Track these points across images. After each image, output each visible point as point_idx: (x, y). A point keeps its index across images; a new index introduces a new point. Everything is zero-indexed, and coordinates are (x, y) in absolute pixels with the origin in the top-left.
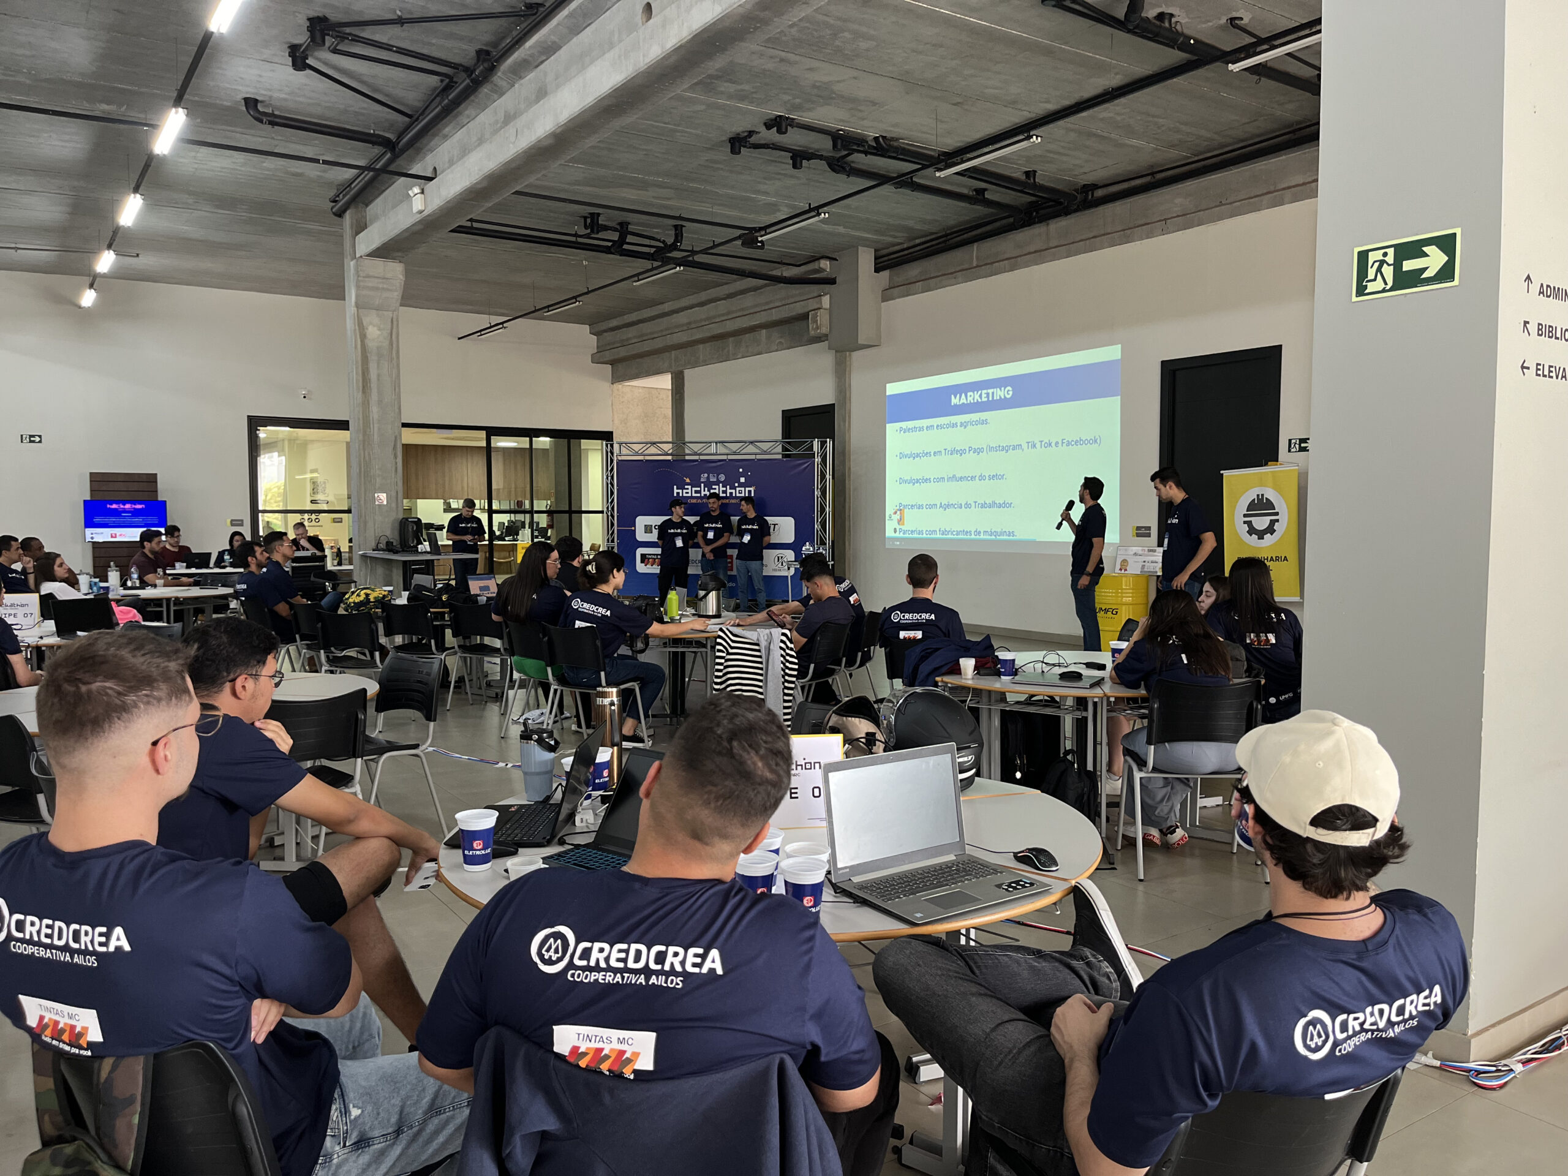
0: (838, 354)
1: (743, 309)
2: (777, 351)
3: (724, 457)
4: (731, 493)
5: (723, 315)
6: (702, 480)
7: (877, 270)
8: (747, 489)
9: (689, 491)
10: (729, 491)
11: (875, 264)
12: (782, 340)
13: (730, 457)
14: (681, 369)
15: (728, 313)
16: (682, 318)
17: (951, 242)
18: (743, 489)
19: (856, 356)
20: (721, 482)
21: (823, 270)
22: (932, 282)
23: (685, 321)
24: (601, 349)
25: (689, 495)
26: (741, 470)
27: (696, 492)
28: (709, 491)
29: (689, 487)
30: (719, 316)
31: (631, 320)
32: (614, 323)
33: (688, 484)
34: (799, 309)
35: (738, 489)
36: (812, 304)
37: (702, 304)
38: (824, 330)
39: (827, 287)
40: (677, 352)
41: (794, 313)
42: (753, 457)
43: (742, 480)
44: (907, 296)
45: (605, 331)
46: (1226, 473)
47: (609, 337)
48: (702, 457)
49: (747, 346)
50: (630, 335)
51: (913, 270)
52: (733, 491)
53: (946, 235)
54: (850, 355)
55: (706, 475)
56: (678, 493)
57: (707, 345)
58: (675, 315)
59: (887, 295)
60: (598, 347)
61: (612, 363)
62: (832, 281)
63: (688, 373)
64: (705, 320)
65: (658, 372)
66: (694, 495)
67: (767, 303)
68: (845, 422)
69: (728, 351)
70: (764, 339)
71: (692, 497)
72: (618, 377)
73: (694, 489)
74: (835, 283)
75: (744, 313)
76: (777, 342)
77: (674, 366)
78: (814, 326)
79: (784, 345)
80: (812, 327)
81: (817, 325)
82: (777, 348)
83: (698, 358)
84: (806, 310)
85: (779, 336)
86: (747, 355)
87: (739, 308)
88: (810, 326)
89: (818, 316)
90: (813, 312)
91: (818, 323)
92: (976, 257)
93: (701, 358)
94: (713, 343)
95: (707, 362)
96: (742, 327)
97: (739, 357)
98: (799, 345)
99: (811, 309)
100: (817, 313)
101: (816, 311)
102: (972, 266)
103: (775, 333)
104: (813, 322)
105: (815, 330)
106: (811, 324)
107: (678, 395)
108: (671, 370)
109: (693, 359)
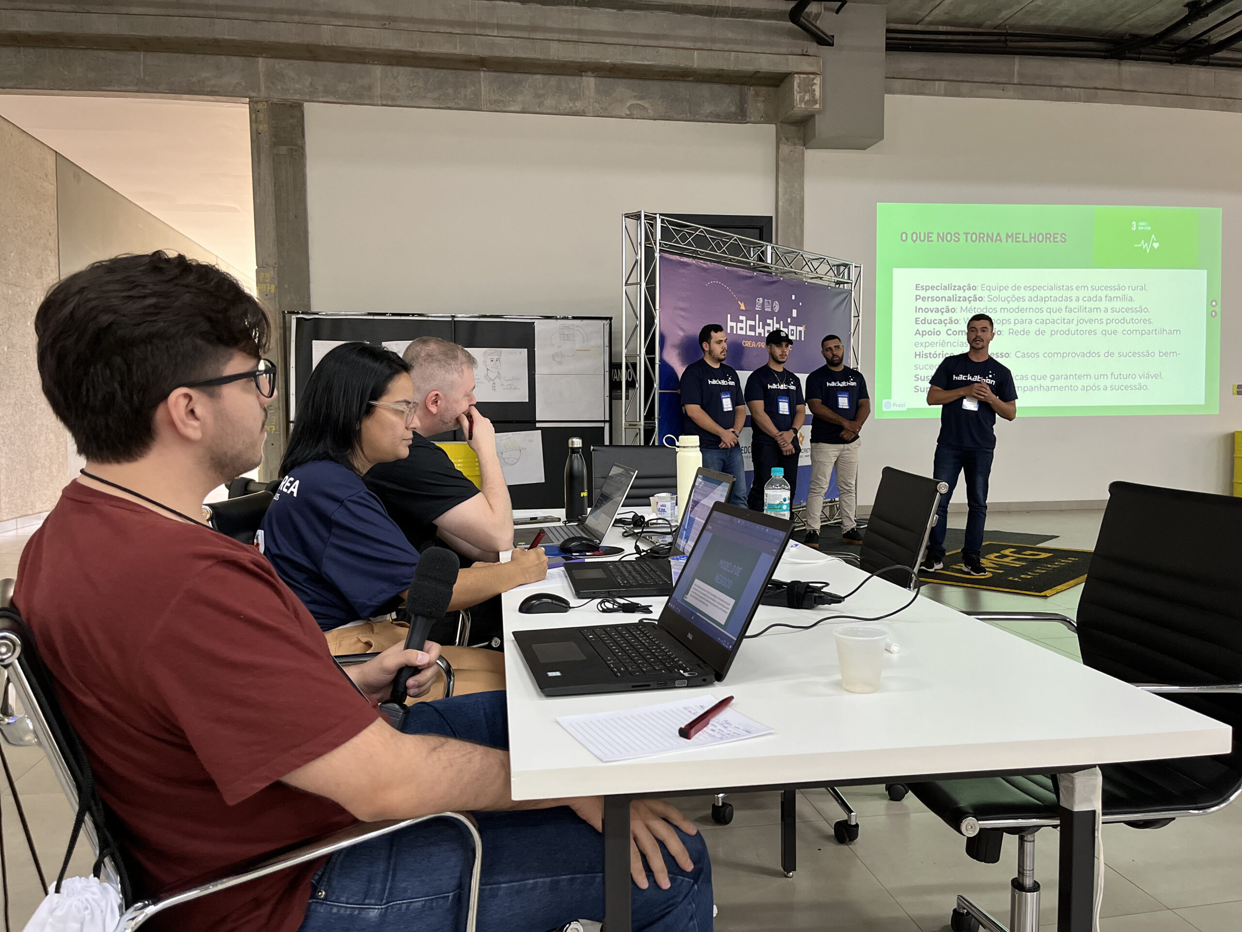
0: (787, 148)
2: (628, 117)
12: (646, 104)
14: (294, 97)
20: (776, 314)
25: (744, 332)
28: (763, 328)
29: (744, 319)
36: (798, 64)
39: (816, 47)
44: (919, 94)
55: (761, 300)
62: (827, 41)
66: (747, 333)
69: (477, 95)
73: (748, 323)
74: (832, 45)
75: (585, 39)
76: (628, 104)
77: (267, 87)
78: (807, 98)
79: (649, 111)
80: (802, 100)
81: (814, 96)
82: (628, 113)
83: (370, 88)
84: (783, 69)
85: (635, 94)
86: (538, 110)
87: (569, 26)
88: (797, 97)
89: (815, 84)
90: (805, 76)
91: (815, 95)
92: (1018, 73)
93: (377, 91)
94: (420, 70)
95: (398, 103)
96: (601, 61)
97: (512, 109)
98: (689, 118)
99: (795, 70)
100: (813, 79)
101: (812, 76)
102: (1012, 82)
103: (622, 88)
104: (806, 92)
105: (806, 103)
106: (799, 92)
107: (283, 150)
108: (253, 94)
109: (342, 87)
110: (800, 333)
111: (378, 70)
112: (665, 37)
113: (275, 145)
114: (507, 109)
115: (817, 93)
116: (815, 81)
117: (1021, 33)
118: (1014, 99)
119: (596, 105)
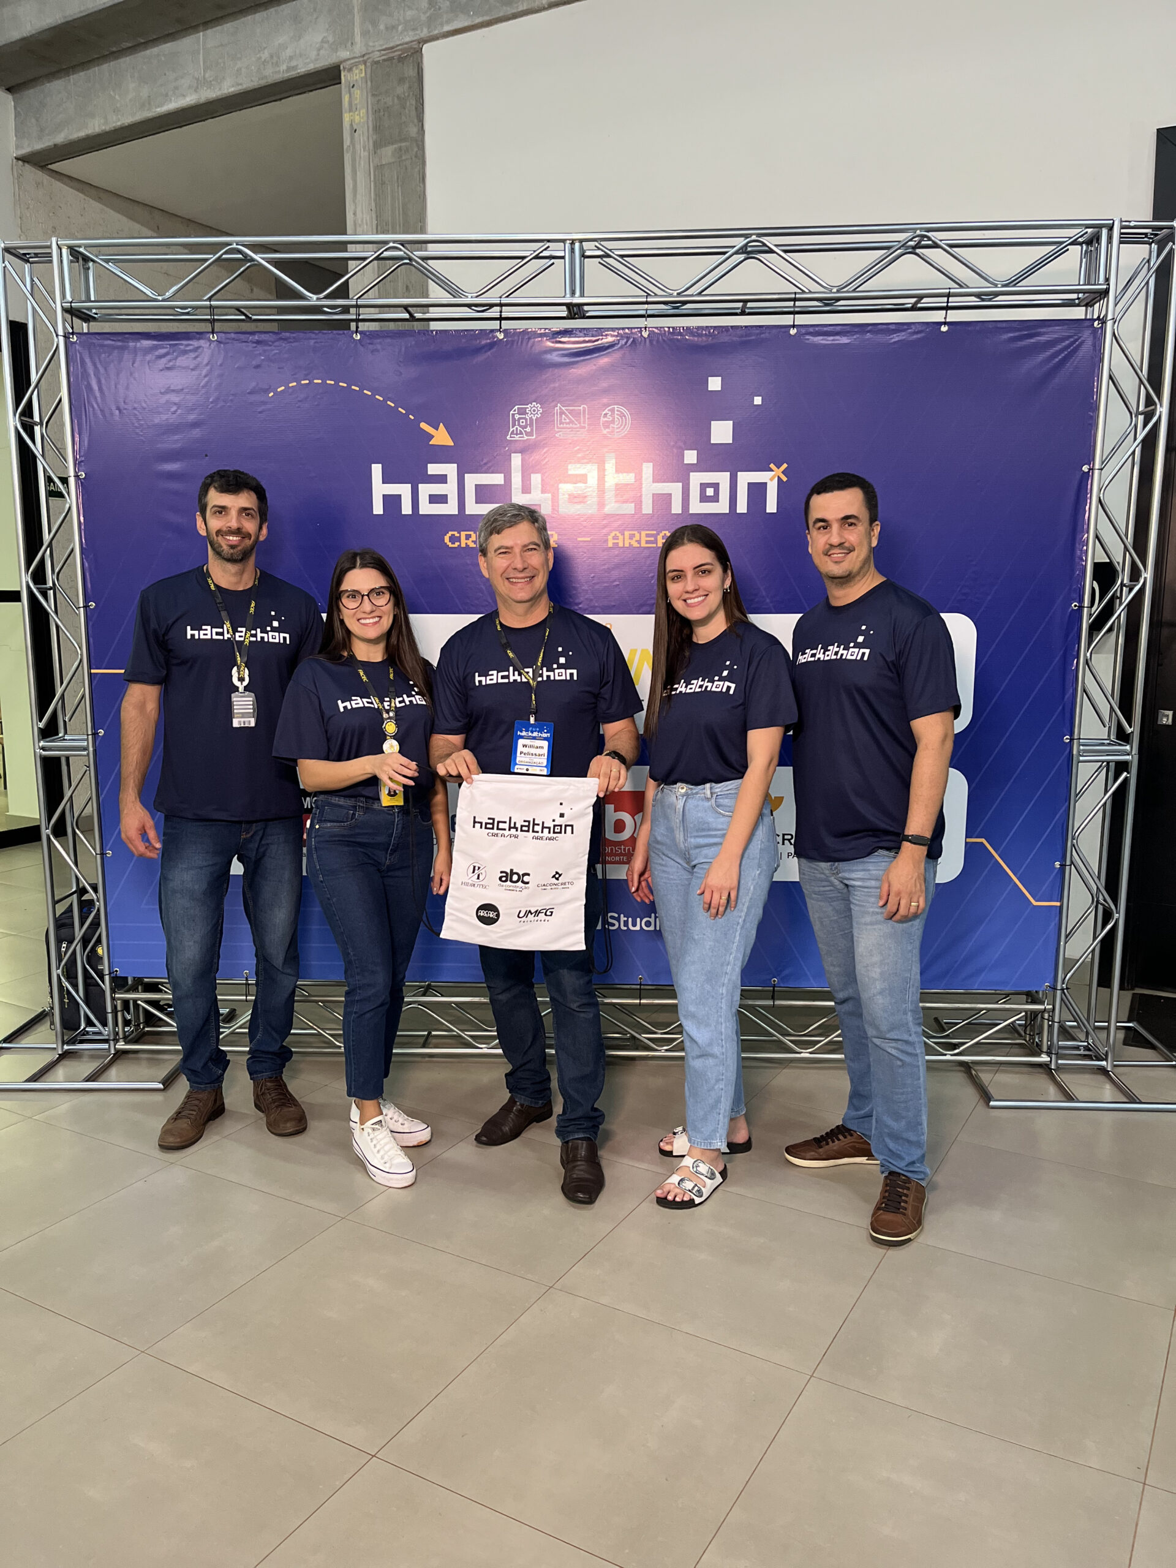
4: (662, 501)
6: (515, 436)
8: (745, 478)
9: (450, 489)
10: (650, 489)
18: (723, 478)
20: (614, 445)
25: (450, 508)
26: (715, 384)
27: (482, 493)
28: (550, 486)
29: (450, 470)
35: (696, 478)
52: (676, 489)
55: (533, 411)
56: (392, 501)
66: (471, 507)
73: (472, 480)
110: (757, 491)
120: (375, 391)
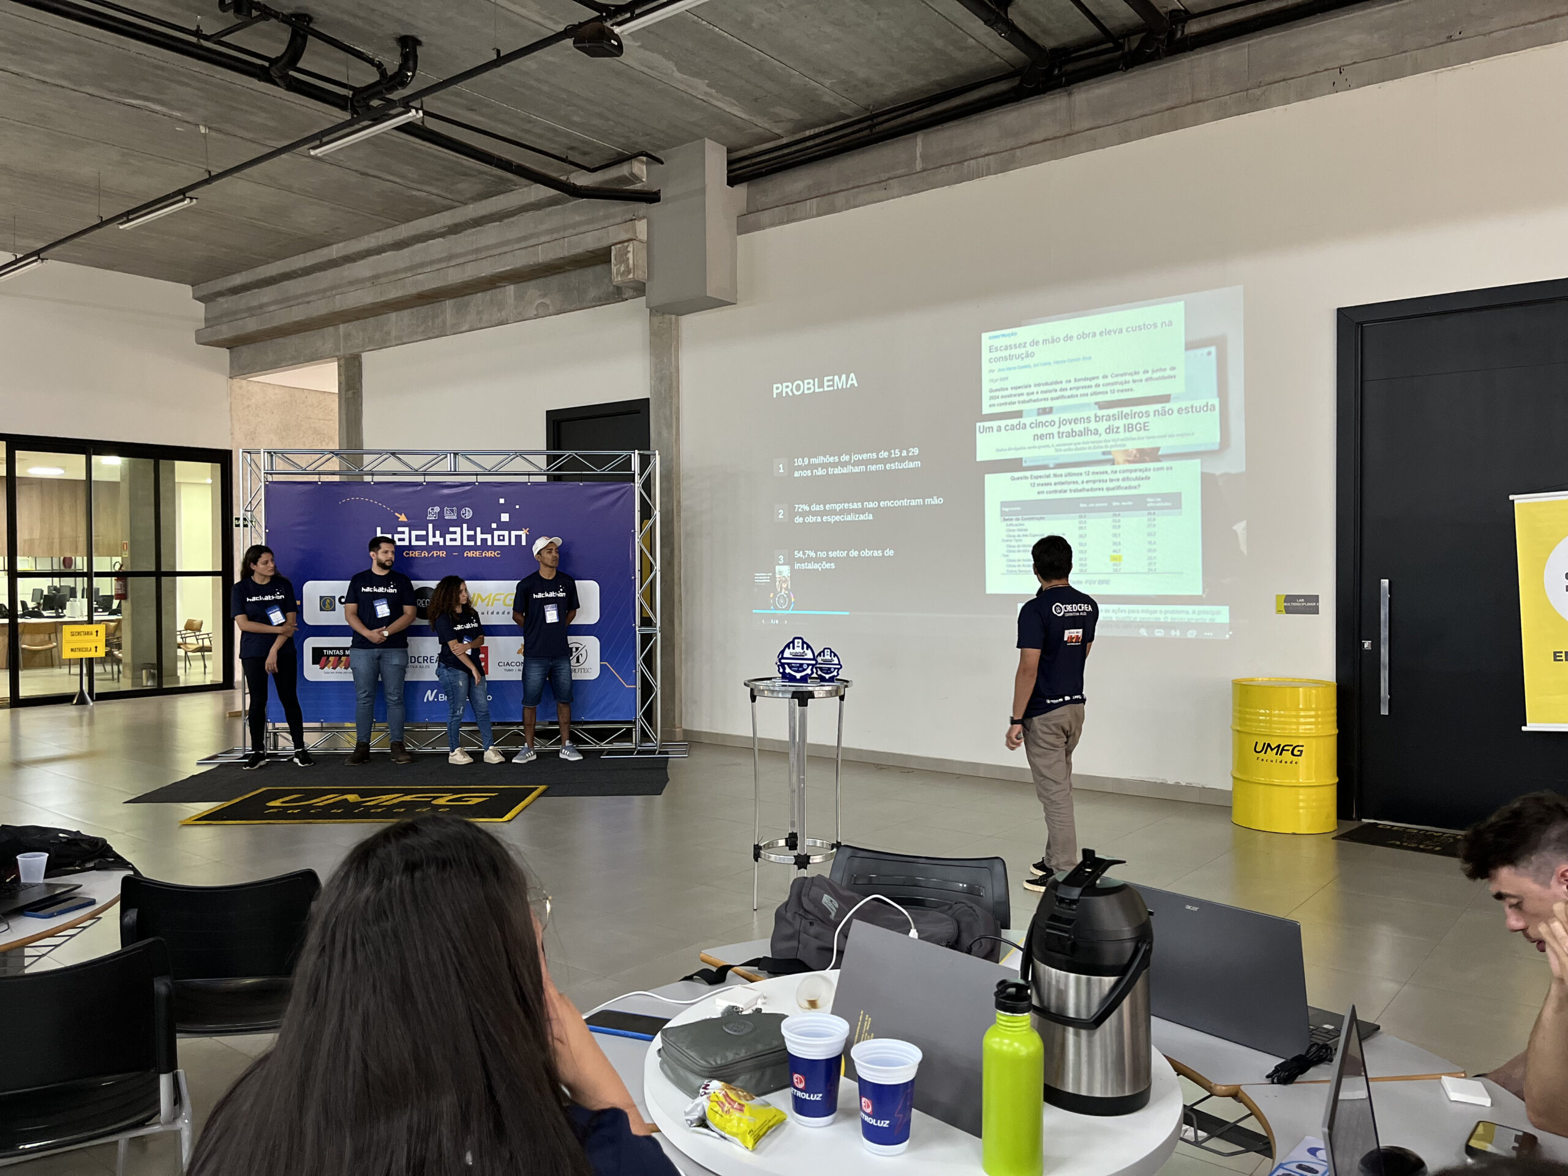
0: (657, 320)
1: (477, 251)
2: (537, 317)
3: (473, 479)
4: (484, 541)
5: (440, 261)
6: (430, 517)
7: (732, 181)
8: (514, 533)
9: (406, 536)
10: (479, 536)
11: (729, 172)
12: (547, 301)
13: (481, 479)
14: (356, 351)
15: (450, 257)
16: (362, 269)
17: (878, 128)
18: (506, 533)
19: (690, 324)
20: (466, 521)
21: (636, 178)
22: (840, 199)
23: (368, 273)
24: (211, 321)
25: (406, 543)
26: (502, 501)
27: (418, 538)
28: (443, 536)
29: (406, 529)
30: (432, 263)
31: (268, 274)
32: (237, 280)
33: (404, 525)
34: (590, 242)
35: (496, 533)
36: (617, 233)
37: (399, 245)
38: (641, 275)
39: (642, 207)
40: (349, 327)
41: (580, 250)
42: (525, 479)
43: (505, 517)
44: (788, 222)
45: (220, 294)
46: (1520, 501)
47: (225, 303)
48: (429, 479)
49: (479, 313)
50: (265, 300)
51: (797, 182)
52: (489, 537)
53: (871, 118)
54: (677, 321)
55: (437, 509)
57: (406, 313)
58: (347, 266)
59: (746, 223)
60: (206, 320)
61: (232, 344)
62: (651, 197)
63: (368, 359)
64: (406, 270)
65: (314, 358)
66: (414, 543)
67: (525, 238)
68: (671, 426)
69: (444, 322)
70: (511, 301)
71: (410, 547)
72: (239, 370)
73: (414, 533)
74: (658, 200)
75: (480, 256)
76: (536, 304)
77: (344, 347)
78: (622, 269)
79: (550, 308)
80: (618, 270)
81: (628, 267)
82: (536, 313)
83: (388, 333)
84: (605, 243)
85: (540, 293)
86: (479, 326)
87: (470, 248)
88: (614, 269)
89: (629, 252)
90: (620, 246)
91: (629, 264)
92: (921, 156)
93: (394, 333)
94: (415, 310)
95: (405, 340)
96: (479, 276)
97: (464, 329)
98: (578, 307)
99: (615, 241)
100: (627, 247)
101: (626, 244)
102: (914, 171)
103: (532, 290)
104: (621, 263)
105: (622, 274)
106: (615, 265)
107: (350, 392)
108: (338, 354)
109: (378, 335)
110: (518, 538)
111: (393, 316)
112: (531, 236)
113: (347, 390)
114: (461, 330)
115: (631, 262)
116: (629, 249)
117: (895, 108)
118: (900, 196)
119: (514, 311)
120: (379, 502)
